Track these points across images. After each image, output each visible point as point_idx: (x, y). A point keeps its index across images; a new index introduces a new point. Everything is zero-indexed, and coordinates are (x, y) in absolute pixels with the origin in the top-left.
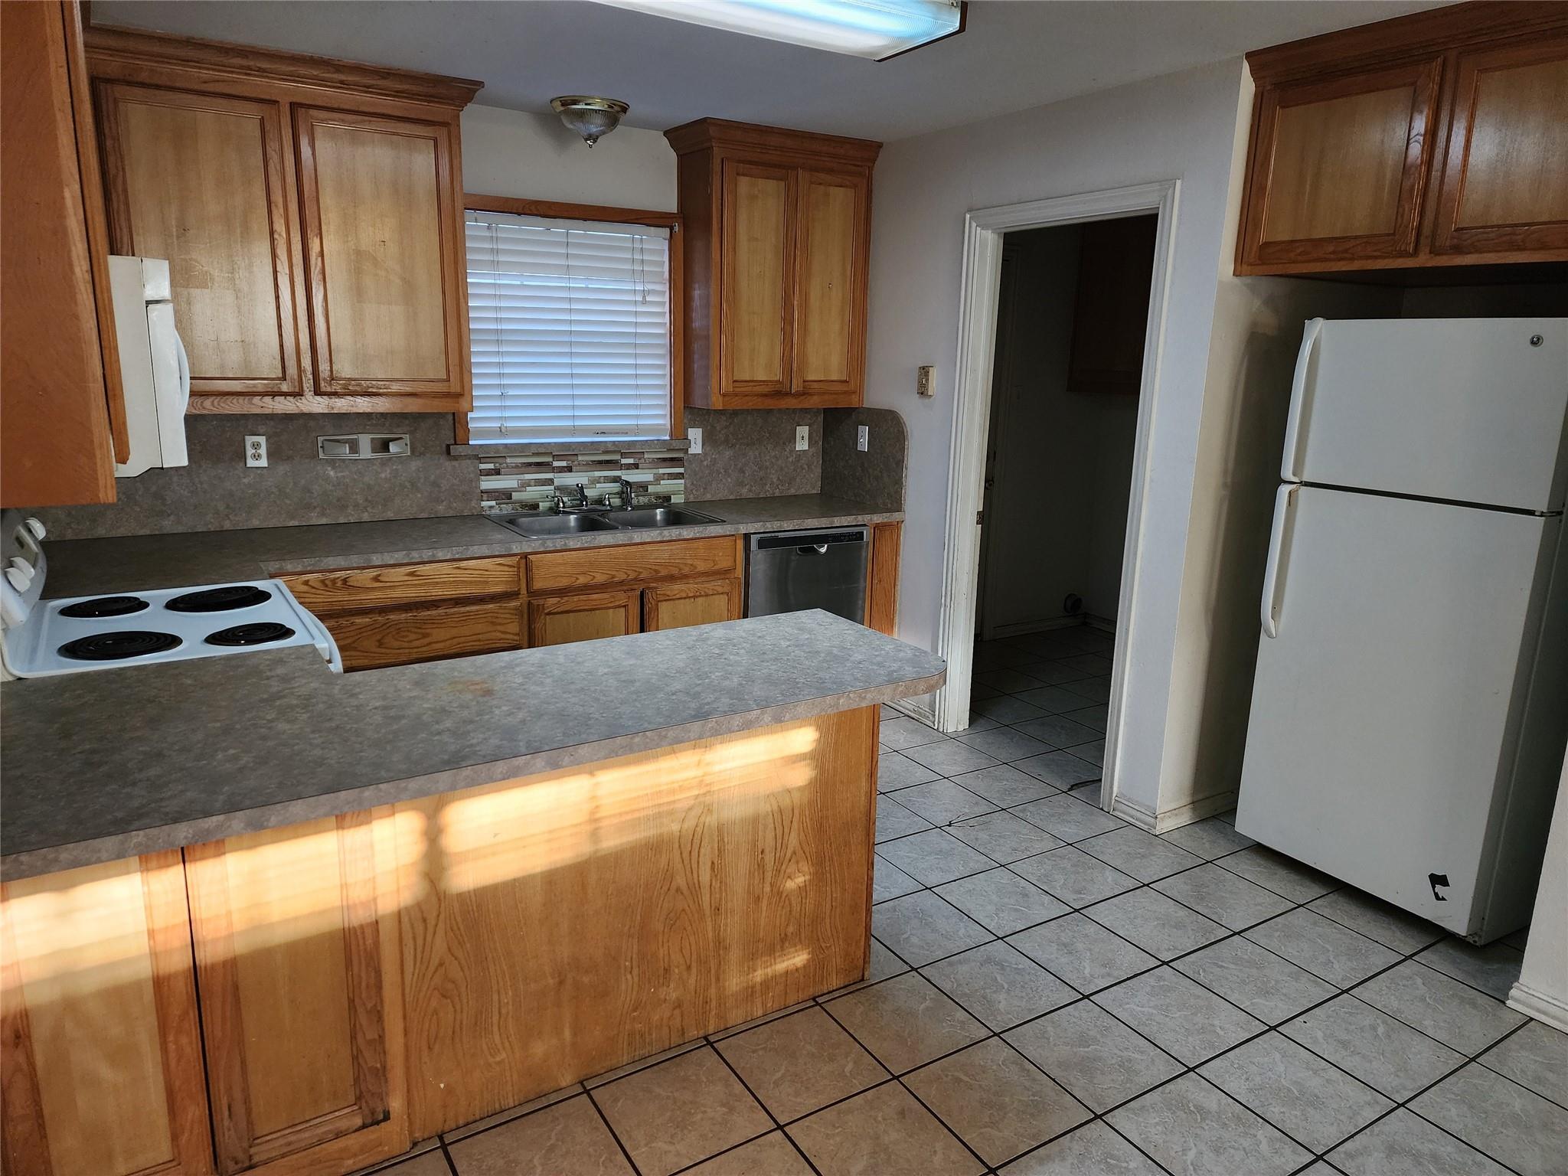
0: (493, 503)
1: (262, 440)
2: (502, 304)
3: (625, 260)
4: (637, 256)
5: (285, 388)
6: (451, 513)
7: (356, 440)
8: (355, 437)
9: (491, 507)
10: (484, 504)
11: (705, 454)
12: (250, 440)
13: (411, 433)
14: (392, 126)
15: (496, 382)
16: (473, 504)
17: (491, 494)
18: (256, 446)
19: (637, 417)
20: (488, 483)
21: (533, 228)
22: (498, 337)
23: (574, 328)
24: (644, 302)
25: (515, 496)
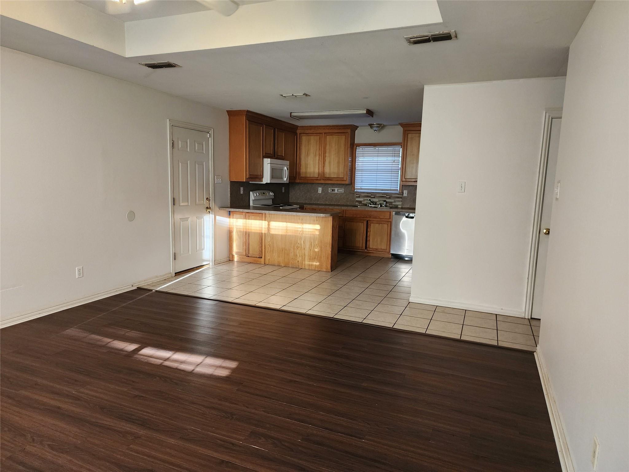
0: (358, 203)
1: (321, 188)
2: (364, 164)
3: (391, 153)
4: (394, 152)
5: (319, 179)
6: (350, 204)
7: (335, 189)
8: (334, 189)
9: (357, 204)
10: (356, 203)
11: (408, 196)
12: (319, 188)
13: (344, 188)
14: (338, 134)
15: (361, 179)
16: (354, 203)
17: (357, 201)
18: (320, 189)
19: (391, 187)
20: (357, 199)
21: (371, 149)
22: (362, 170)
23: (378, 168)
24: (394, 162)
25: (362, 202)
